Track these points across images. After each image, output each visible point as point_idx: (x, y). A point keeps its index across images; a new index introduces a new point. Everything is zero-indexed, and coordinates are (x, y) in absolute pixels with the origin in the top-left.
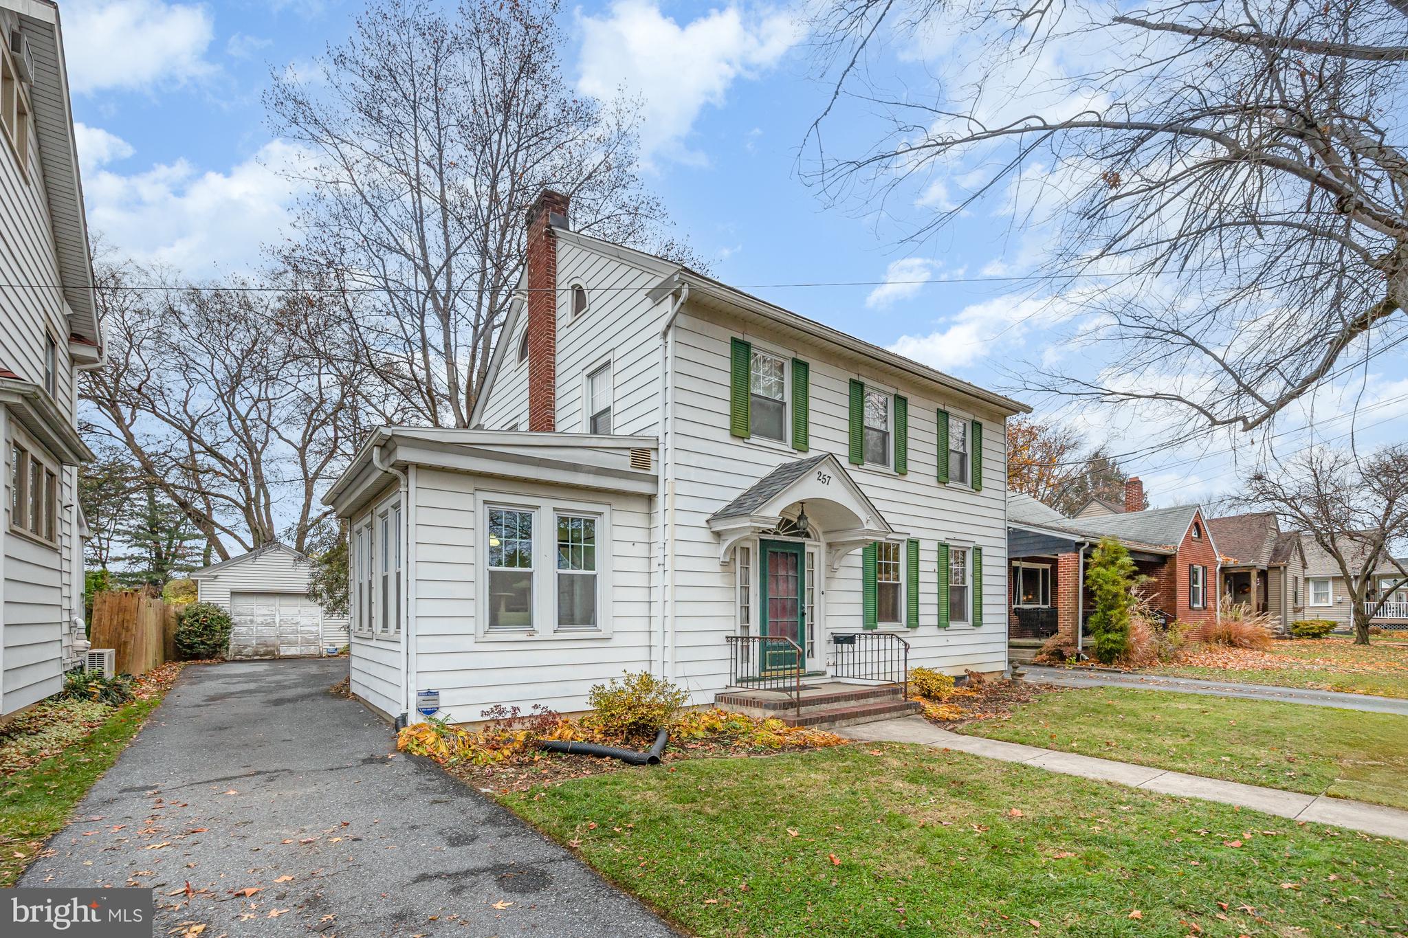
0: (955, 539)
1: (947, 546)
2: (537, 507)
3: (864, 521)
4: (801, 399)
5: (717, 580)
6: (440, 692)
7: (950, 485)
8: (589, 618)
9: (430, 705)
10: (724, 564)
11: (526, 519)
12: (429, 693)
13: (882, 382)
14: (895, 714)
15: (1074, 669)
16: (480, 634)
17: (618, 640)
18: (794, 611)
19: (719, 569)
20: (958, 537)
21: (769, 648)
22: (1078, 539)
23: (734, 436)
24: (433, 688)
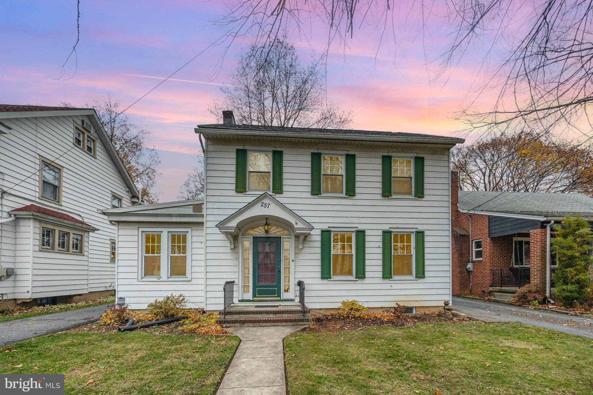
0: (398, 228)
1: (390, 232)
2: (162, 232)
3: (294, 223)
4: (277, 168)
5: (229, 256)
6: (126, 298)
7: (393, 197)
8: (183, 273)
9: (121, 302)
10: (231, 249)
11: (159, 237)
12: (121, 298)
13: (336, 150)
14: (290, 324)
15: (535, 309)
16: (140, 278)
17: (194, 281)
18: (273, 270)
19: (229, 251)
20: (399, 226)
21: (259, 287)
22: (542, 219)
23: (237, 192)
24: (123, 296)
